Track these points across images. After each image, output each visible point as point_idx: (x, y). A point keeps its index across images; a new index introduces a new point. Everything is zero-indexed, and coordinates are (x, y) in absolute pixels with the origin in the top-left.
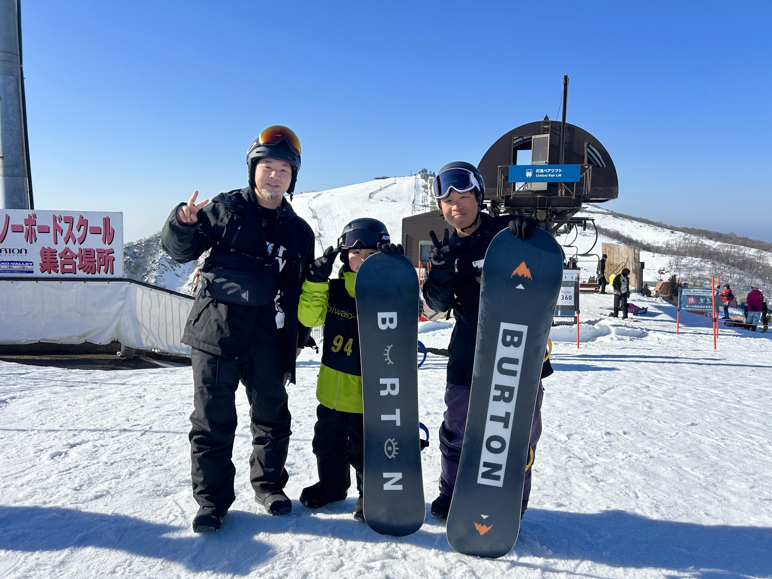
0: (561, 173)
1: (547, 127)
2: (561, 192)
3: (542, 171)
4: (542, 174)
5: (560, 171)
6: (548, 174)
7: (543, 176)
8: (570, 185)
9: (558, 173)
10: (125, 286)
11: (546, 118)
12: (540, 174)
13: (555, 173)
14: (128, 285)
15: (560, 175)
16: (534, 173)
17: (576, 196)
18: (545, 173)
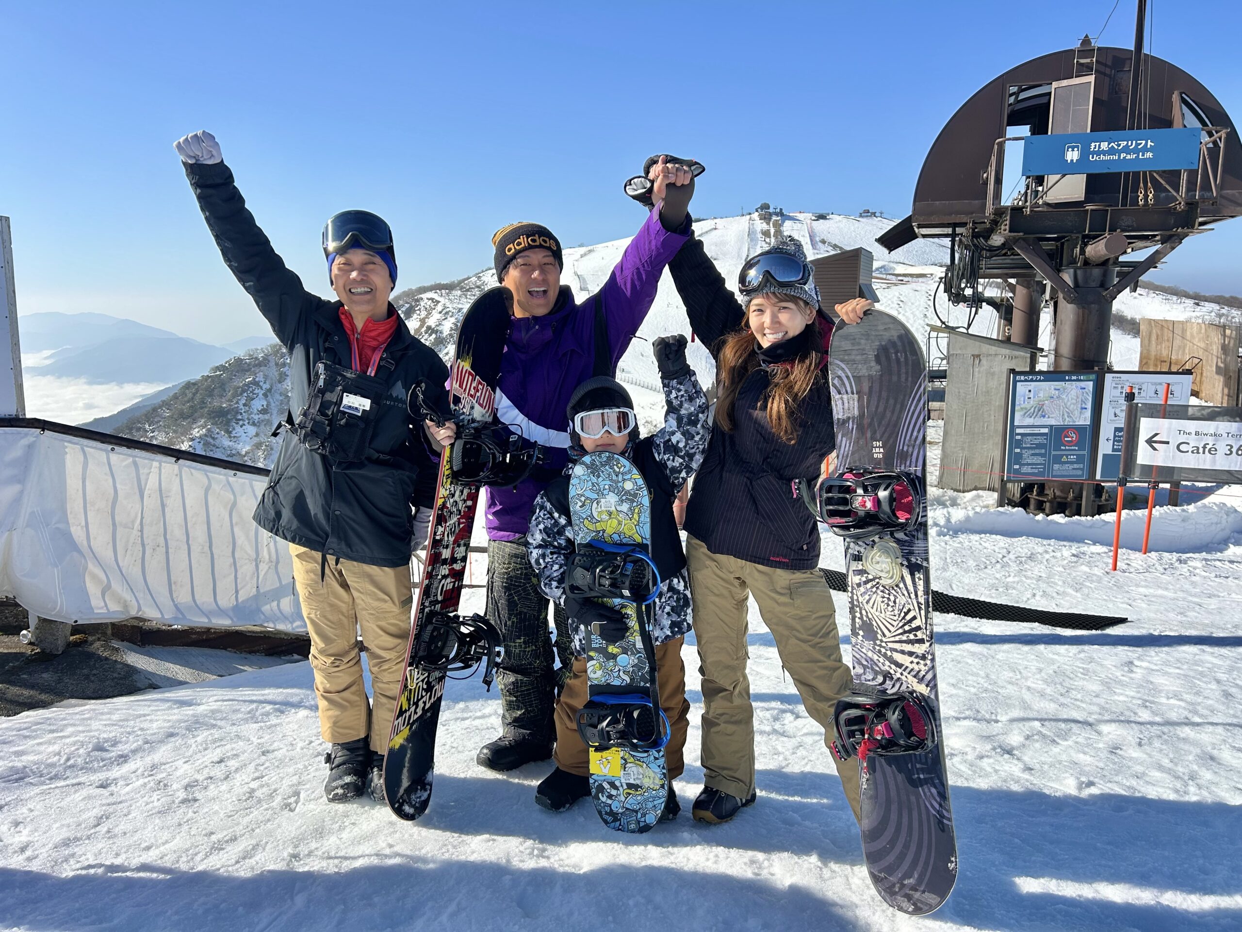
0: (1151, 150)
1: (1088, 60)
2: (1146, 196)
3: (1104, 146)
4: (1104, 153)
5: (1149, 143)
6: (1120, 152)
7: (1107, 158)
8: (1173, 176)
9: (1145, 149)
10: (25, 442)
11: (1086, 41)
12: (1099, 153)
13: (1136, 151)
14: (32, 439)
15: (1149, 155)
16: (1085, 153)
17: (1187, 204)
18: (1112, 151)
